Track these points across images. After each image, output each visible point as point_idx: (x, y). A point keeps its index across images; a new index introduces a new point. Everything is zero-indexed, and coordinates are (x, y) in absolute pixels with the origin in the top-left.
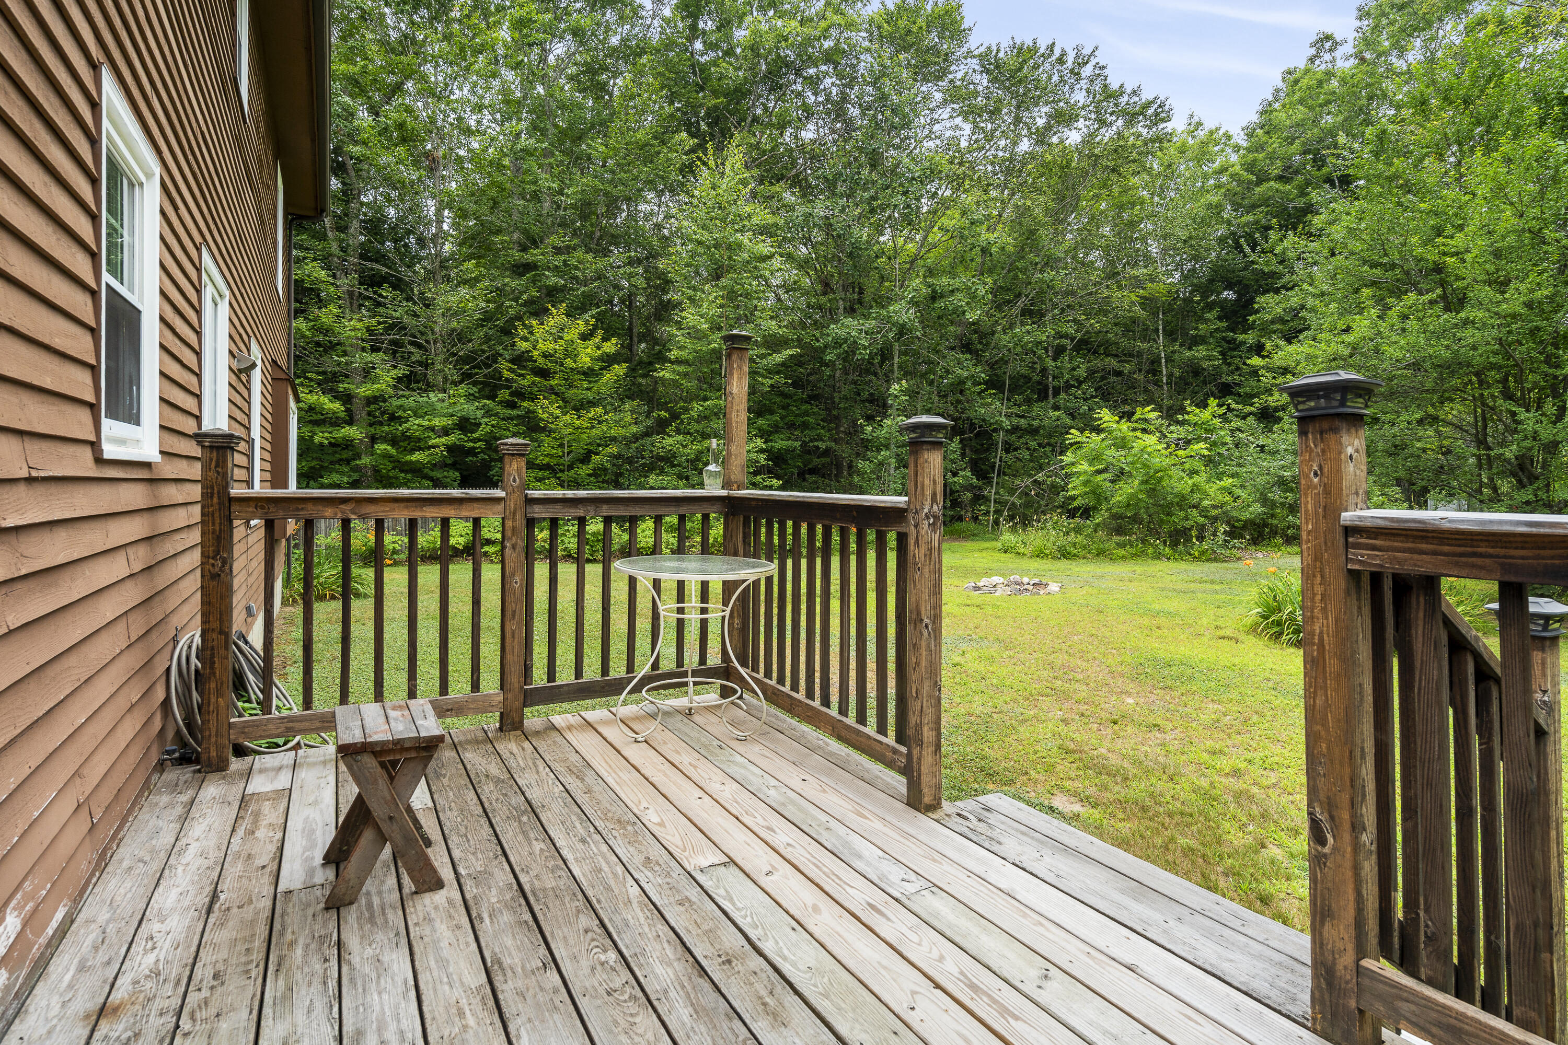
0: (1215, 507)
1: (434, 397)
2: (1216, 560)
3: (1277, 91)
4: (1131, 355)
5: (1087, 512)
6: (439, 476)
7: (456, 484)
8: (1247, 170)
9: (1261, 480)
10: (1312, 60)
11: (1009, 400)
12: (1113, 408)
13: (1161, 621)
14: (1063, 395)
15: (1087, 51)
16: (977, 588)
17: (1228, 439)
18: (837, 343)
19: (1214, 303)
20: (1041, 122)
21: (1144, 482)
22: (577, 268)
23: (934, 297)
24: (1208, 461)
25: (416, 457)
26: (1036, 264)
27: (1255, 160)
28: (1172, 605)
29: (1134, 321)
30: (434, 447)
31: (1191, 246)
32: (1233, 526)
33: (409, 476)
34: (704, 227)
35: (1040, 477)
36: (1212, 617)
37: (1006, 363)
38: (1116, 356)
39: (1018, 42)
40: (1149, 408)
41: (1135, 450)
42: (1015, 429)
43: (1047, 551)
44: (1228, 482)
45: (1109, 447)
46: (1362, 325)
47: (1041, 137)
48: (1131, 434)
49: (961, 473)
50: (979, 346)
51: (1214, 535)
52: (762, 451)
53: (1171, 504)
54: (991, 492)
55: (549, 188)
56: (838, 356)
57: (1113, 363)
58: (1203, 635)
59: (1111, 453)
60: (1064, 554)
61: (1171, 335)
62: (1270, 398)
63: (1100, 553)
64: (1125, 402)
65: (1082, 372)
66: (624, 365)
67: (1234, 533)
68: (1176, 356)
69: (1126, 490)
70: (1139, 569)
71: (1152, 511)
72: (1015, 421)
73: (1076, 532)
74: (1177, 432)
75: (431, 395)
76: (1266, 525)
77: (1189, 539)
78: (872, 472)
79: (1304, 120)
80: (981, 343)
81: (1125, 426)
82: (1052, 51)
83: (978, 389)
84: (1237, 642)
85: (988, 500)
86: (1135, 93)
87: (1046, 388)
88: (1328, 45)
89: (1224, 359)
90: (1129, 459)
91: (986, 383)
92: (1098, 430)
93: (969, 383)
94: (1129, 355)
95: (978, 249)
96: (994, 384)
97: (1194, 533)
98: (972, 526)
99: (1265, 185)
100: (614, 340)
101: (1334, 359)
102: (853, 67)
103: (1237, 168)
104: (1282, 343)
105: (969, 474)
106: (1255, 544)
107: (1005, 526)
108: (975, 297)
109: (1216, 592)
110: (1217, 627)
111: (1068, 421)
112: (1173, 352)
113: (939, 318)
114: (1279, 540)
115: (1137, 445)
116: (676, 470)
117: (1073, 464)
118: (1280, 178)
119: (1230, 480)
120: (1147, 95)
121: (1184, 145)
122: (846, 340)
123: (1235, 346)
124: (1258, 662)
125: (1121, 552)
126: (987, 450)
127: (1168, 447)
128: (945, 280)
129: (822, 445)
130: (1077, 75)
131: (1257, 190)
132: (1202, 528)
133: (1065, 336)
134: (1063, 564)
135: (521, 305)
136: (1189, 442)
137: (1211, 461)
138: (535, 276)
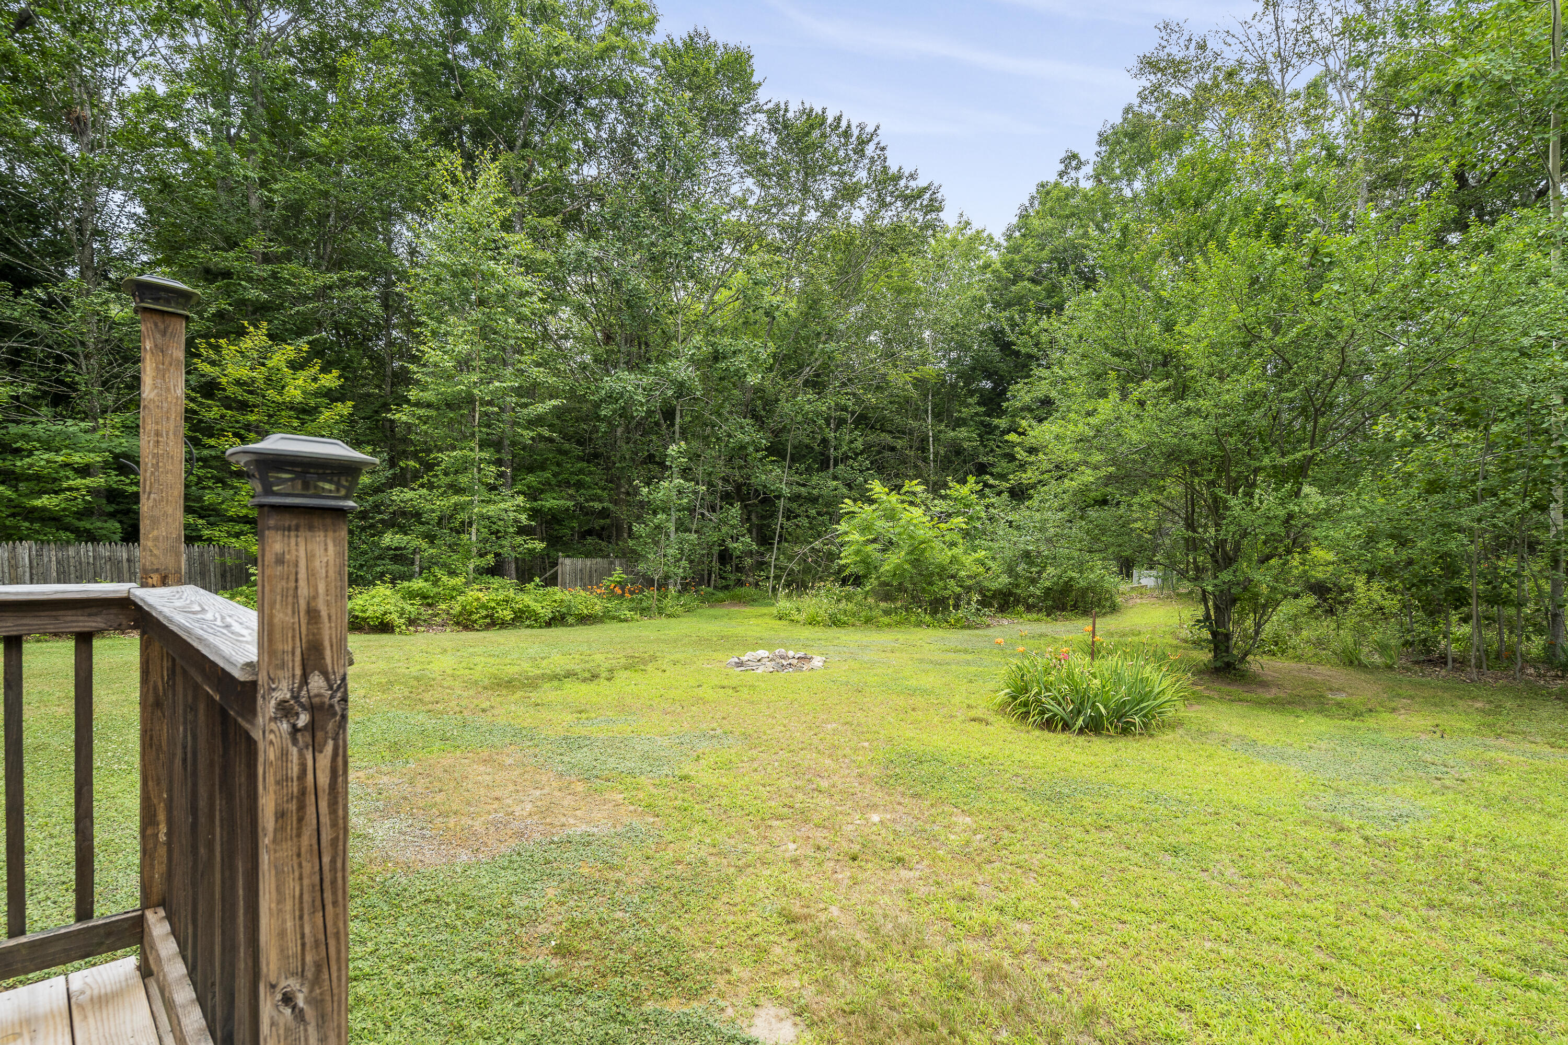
0: (968, 577)
1: (72, 427)
2: (969, 627)
3: (1033, 198)
4: (904, 433)
5: (858, 580)
6: (88, 526)
7: (117, 537)
8: (1006, 268)
9: (1008, 554)
10: (1061, 175)
11: (790, 468)
12: (884, 482)
13: (919, 701)
14: (841, 466)
15: (870, 129)
16: (740, 664)
17: (983, 514)
18: (611, 398)
19: (975, 391)
20: (828, 195)
21: (910, 553)
22: (289, 282)
23: (717, 357)
24: (966, 534)
25: (43, 501)
26: (819, 334)
27: (1012, 260)
28: (929, 680)
29: (907, 400)
30: (70, 489)
31: (958, 333)
32: (985, 595)
33: (37, 526)
34: (450, 249)
35: (817, 544)
36: (965, 695)
37: (789, 432)
38: (890, 432)
39: (807, 106)
40: (916, 482)
41: (902, 522)
42: (796, 498)
43: (819, 619)
44: (981, 554)
45: (879, 518)
46: (1105, 408)
47: (829, 210)
48: (899, 506)
49: (741, 539)
50: (763, 413)
51: (969, 604)
52: (525, 510)
53: (932, 574)
54: (771, 558)
55: (246, 178)
56: (615, 411)
57: (887, 438)
58: (956, 717)
59: (881, 524)
60: (835, 622)
61: (938, 416)
62: (1024, 476)
63: (868, 621)
64: (897, 475)
65: (859, 445)
66: (350, 404)
67: (984, 603)
68: (942, 436)
69: (893, 560)
70: (901, 637)
71: (916, 580)
72: (796, 489)
73: (847, 600)
74: (940, 506)
75: (70, 422)
76: (1011, 594)
77: (946, 608)
78: (648, 536)
79: (1053, 229)
80: (764, 409)
81: (894, 497)
82: (839, 123)
83: (759, 455)
84: (987, 724)
85: (768, 564)
86: (912, 176)
87: (828, 458)
88: (1074, 163)
89: (982, 441)
90: (897, 530)
91: (767, 449)
92: (871, 501)
93: (751, 449)
94: (902, 432)
95: (761, 311)
96: (776, 451)
97: (951, 602)
98: (753, 591)
99: (1021, 284)
100: (335, 373)
101: (1081, 440)
102: (640, 106)
103: (998, 265)
104: (1034, 423)
105: (749, 540)
106: (1002, 611)
107: (782, 593)
108: (756, 360)
109: (968, 663)
110: (969, 706)
111: (845, 491)
112: (940, 432)
113: (721, 379)
114: (1021, 608)
115: (906, 516)
116: (423, 528)
117: (846, 533)
118: (1033, 280)
119: (984, 553)
120: (921, 183)
121: (955, 240)
122: (622, 395)
123: (989, 429)
124: (1007, 752)
125: (886, 620)
126: (771, 516)
127: (932, 519)
128: (727, 340)
129: (597, 505)
130: (860, 152)
131: (1013, 288)
132: (958, 597)
133: (844, 409)
134: (834, 632)
135: (208, 320)
136: (949, 515)
137: (968, 534)
138: (228, 285)
